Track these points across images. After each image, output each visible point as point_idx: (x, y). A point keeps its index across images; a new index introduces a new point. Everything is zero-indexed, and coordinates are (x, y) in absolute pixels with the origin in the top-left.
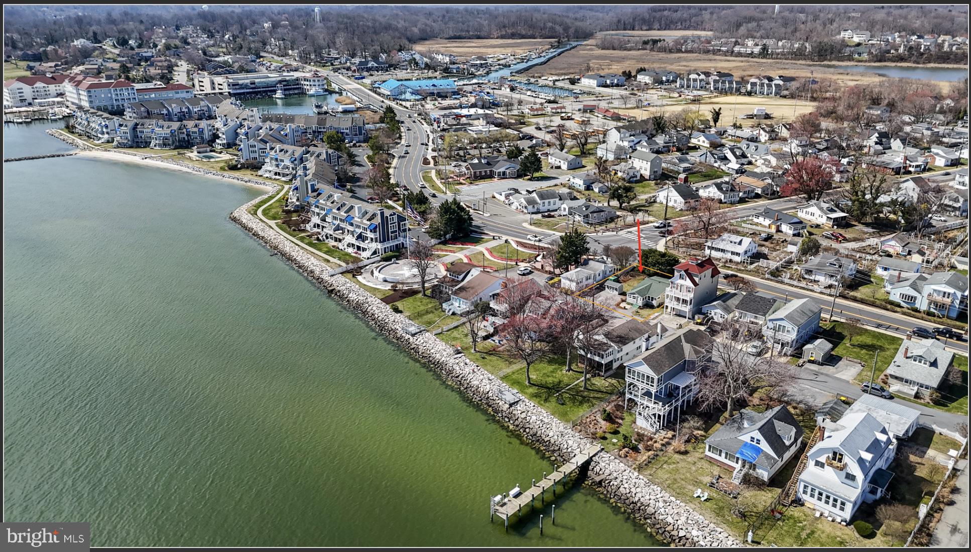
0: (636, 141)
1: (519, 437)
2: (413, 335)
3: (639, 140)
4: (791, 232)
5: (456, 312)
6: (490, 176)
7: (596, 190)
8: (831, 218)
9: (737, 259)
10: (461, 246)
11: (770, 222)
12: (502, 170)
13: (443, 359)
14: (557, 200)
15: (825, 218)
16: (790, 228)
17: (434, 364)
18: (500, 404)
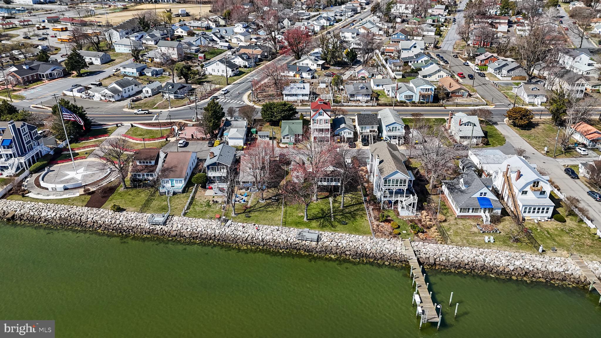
0: (140, 36)
1: (346, 261)
2: (165, 223)
3: (141, 35)
4: (310, 77)
5: (177, 191)
6: (38, 79)
7: (150, 74)
8: (320, 65)
9: (307, 98)
10: (94, 140)
11: (294, 73)
12: (49, 72)
13: (217, 232)
14: (133, 86)
15: (316, 65)
16: (309, 74)
17: (211, 239)
18: (307, 244)
